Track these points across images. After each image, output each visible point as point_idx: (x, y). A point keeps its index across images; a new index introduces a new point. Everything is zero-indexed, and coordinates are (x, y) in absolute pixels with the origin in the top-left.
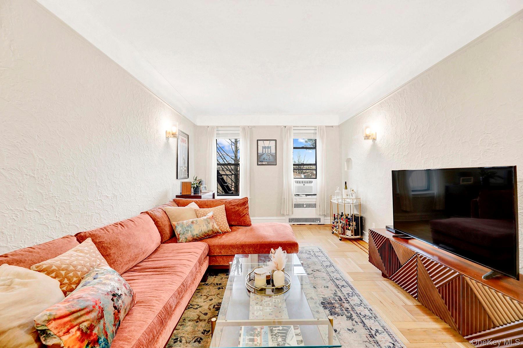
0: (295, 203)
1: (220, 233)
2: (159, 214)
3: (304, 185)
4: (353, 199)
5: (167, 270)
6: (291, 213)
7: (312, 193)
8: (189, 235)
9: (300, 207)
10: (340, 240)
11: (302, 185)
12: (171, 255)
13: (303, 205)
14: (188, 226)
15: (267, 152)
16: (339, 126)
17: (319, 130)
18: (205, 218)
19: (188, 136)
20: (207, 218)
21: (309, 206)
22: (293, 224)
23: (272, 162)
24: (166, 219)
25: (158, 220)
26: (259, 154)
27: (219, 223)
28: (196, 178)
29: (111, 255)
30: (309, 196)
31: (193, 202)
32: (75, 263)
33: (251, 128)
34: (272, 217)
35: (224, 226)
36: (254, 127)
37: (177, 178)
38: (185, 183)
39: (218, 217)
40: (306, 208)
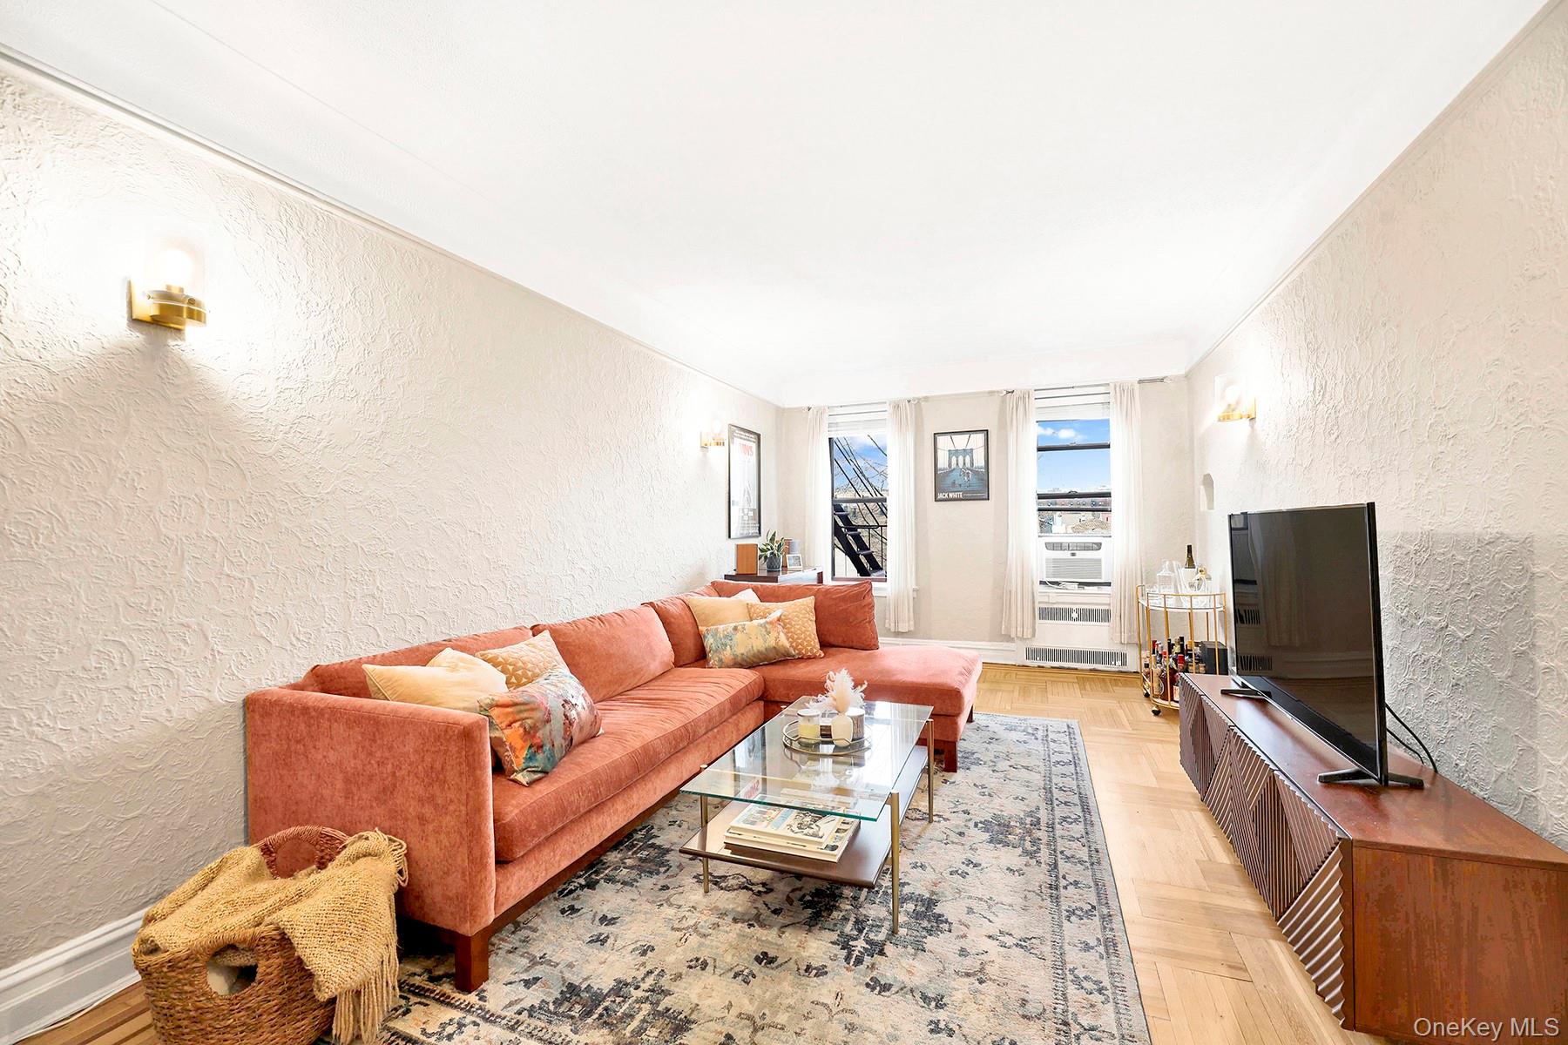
0: (1042, 606)
1: (794, 656)
2: (675, 609)
3: (1073, 555)
4: (1191, 597)
5: (665, 703)
6: (1028, 633)
7: (1101, 578)
8: (727, 654)
9: (1062, 618)
10: (1156, 713)
11: (1066, 555)
12: (683, 684)
13: (1071, 611)
14: (726, 637)
15: (961, 465)
16: (1187, 376)
17: (1118, 394)
18: (763, 621)
19: (759, 436)
20: (767, 622)
21: (1089, 615)
22: (1042, 665)
23: (973, 492)
24: (688, 619)
25: (673, 620)
26: (941, 470)
27: (796, 636)
28: (774, 535)
29: (580, 665)
30: (1091, 588)
31: (749, 588)
32: (525, 658)
33: (917, 404)
34: (977, 643)
35: (806, 643)
36: (926, 399)
37: (730, 537)
38: (743, 546)
39: (793, 623)
40: (1078, 623)
